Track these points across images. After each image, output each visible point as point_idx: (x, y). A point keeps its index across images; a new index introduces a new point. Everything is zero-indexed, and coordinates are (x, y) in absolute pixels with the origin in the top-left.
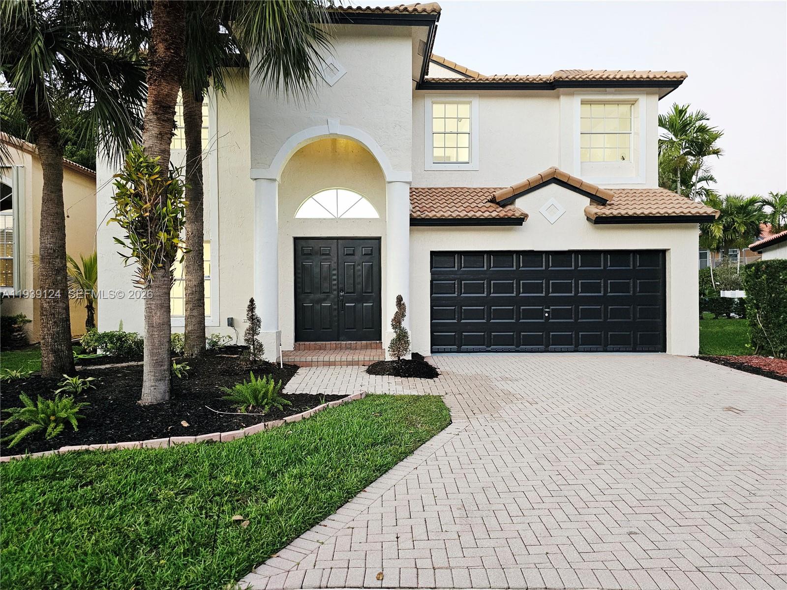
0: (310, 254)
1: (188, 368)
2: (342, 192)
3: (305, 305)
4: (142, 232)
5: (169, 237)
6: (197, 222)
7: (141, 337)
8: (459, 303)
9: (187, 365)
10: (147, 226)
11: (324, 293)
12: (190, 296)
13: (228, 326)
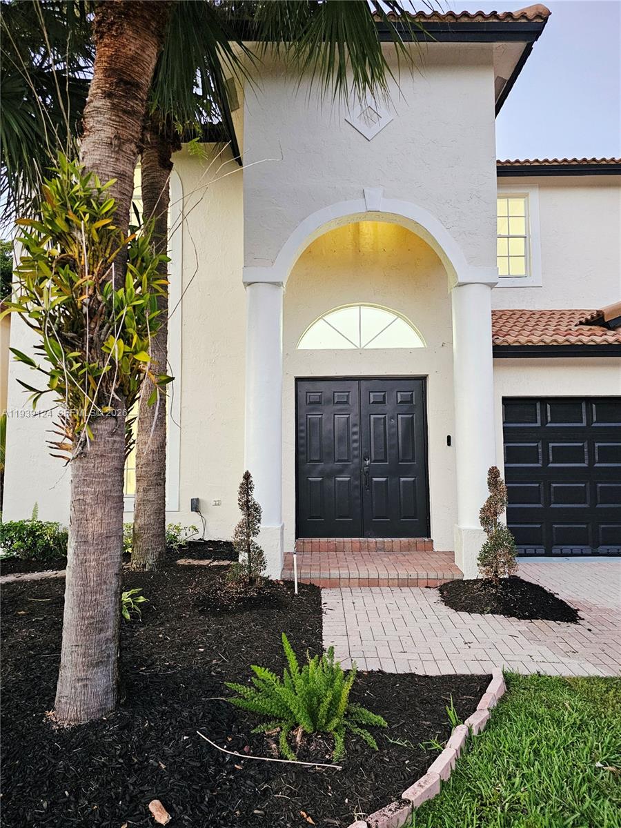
0: (319, 403)
1: (142, 599)
2: (367, 311)
3: (310, 479)
4: (72, 338)
5: (128, 349)
6: (158, 351)
7: (64, 529)
8: (547, 475)
9: (140, 594)
10: (83, 326)
11: (339, 461)
12: (144, 469)
13: (192, 510)
